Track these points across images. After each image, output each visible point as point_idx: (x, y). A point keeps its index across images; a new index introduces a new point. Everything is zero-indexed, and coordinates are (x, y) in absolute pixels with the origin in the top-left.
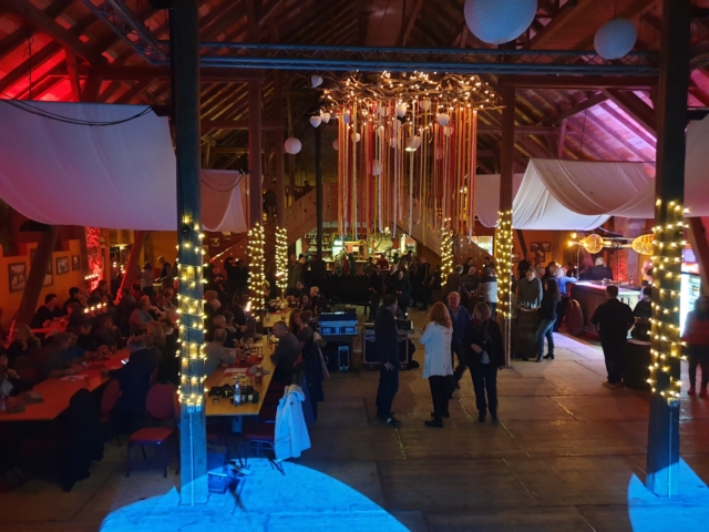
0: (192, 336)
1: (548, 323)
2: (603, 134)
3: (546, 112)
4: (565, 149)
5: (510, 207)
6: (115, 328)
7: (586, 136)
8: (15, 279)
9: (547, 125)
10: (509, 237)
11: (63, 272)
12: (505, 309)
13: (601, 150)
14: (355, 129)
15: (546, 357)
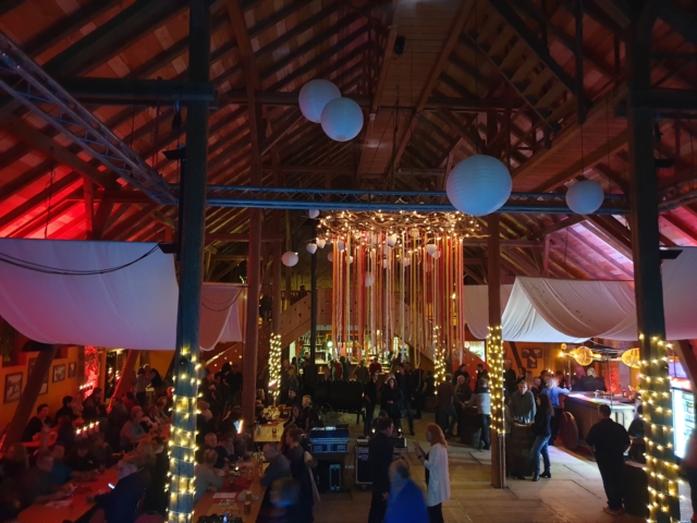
0: (183, 469)
1: (543, 440)
2: (585, 249)
3: (530, 227)
4: (550, 260)
5: (499, 323)
6: (106, 444)
7: (568, 249)
8: (11, 389)
9: (531, 239)
10: (499, 352)
11: (59, 380)
12: (499, 425)
13: (585, 263)
14: (348, 253)
15: (542, 476)
